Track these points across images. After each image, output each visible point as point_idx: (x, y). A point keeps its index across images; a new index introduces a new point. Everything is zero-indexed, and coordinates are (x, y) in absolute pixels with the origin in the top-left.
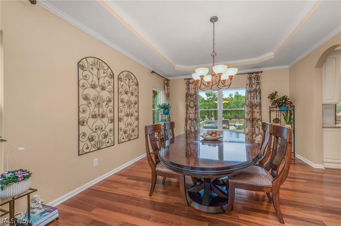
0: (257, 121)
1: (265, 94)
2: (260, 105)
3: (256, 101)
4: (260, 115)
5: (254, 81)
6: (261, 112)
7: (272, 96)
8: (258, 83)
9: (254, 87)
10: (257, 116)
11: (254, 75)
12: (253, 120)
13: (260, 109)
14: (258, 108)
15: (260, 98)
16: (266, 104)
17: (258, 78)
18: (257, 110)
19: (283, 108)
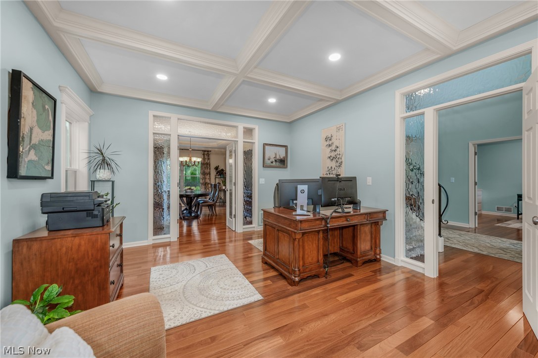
0: (208, 185)
1: (213, 166)
2: (209, 174)
3: (207, 171)
4: (210, 180)
5: (206, 157)
6: (210, 178)
7: (217, 168)
8: (209, 159)
9: (206, 160)
10: (208, 181)
11: (206, 153)
12: (205, 184)
13: (210, 176)
14: (208, 175)
15: (210, 169)
16: (213, 173)
17: (208, 155)
18: (208, 177)
19: (222, 176)
